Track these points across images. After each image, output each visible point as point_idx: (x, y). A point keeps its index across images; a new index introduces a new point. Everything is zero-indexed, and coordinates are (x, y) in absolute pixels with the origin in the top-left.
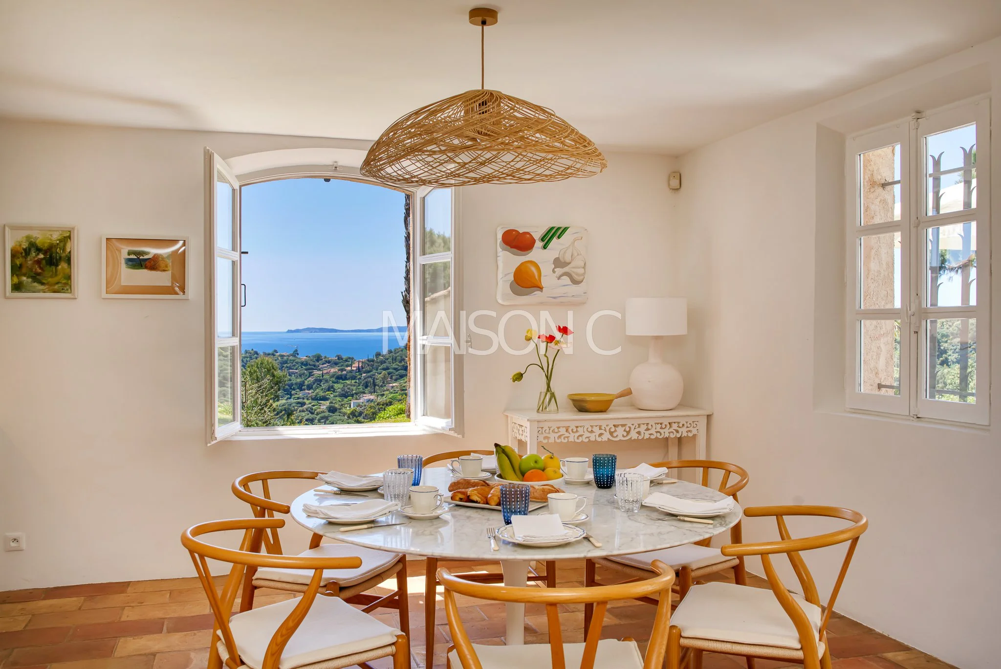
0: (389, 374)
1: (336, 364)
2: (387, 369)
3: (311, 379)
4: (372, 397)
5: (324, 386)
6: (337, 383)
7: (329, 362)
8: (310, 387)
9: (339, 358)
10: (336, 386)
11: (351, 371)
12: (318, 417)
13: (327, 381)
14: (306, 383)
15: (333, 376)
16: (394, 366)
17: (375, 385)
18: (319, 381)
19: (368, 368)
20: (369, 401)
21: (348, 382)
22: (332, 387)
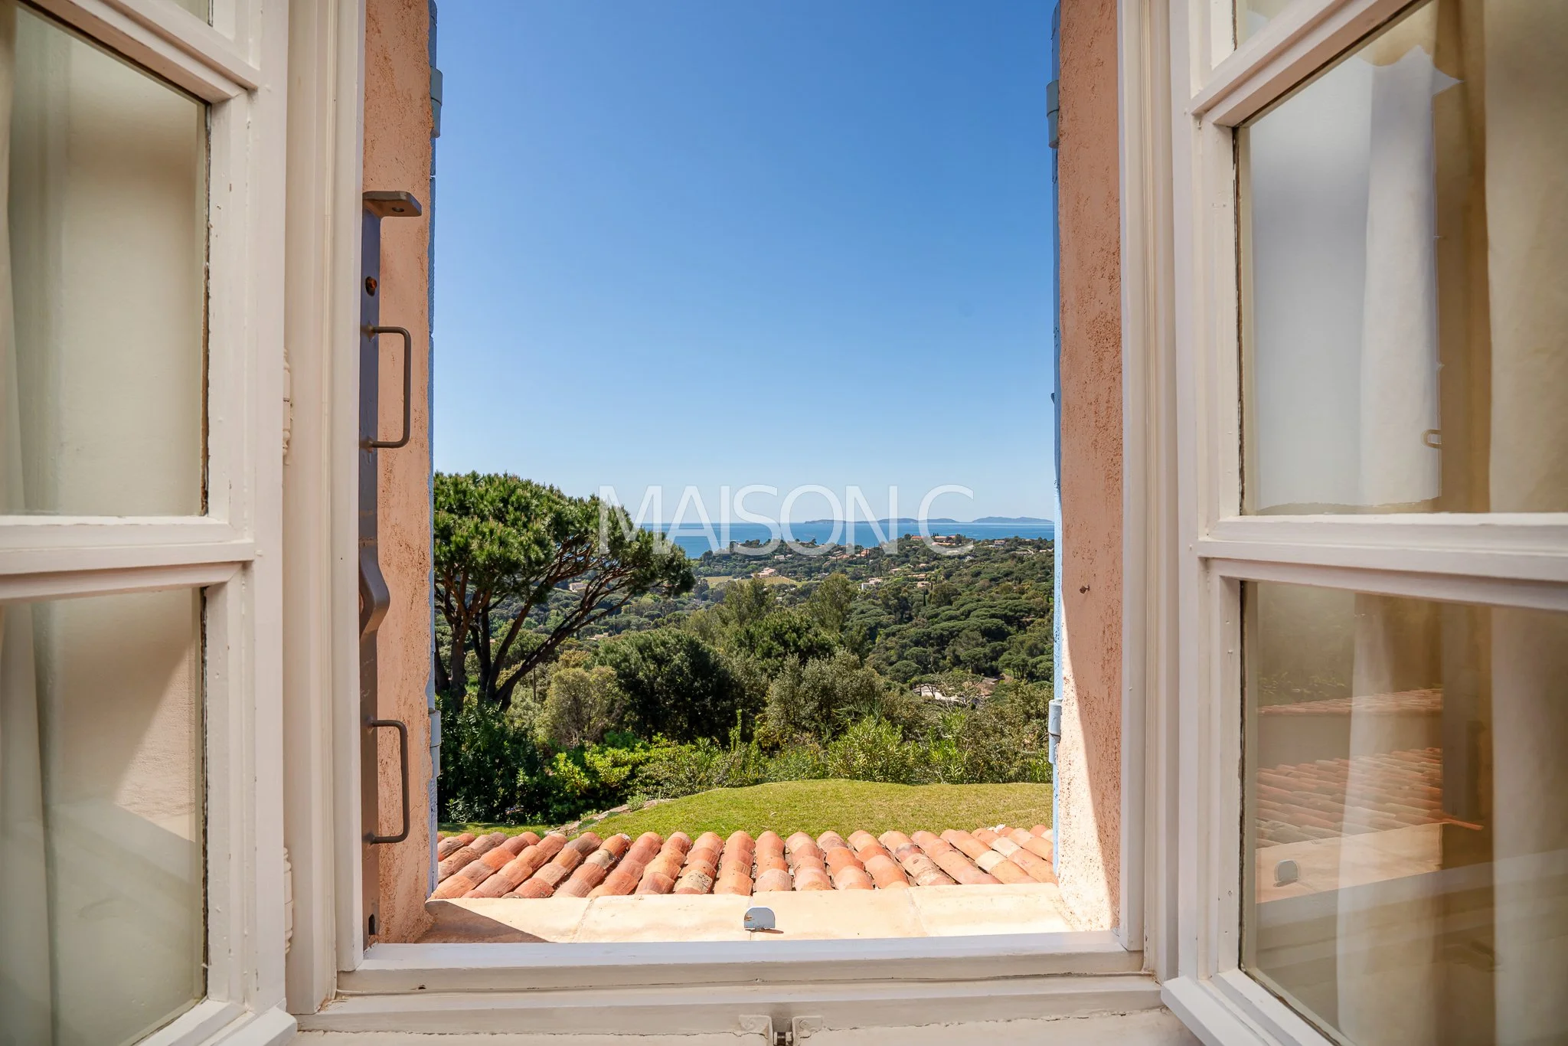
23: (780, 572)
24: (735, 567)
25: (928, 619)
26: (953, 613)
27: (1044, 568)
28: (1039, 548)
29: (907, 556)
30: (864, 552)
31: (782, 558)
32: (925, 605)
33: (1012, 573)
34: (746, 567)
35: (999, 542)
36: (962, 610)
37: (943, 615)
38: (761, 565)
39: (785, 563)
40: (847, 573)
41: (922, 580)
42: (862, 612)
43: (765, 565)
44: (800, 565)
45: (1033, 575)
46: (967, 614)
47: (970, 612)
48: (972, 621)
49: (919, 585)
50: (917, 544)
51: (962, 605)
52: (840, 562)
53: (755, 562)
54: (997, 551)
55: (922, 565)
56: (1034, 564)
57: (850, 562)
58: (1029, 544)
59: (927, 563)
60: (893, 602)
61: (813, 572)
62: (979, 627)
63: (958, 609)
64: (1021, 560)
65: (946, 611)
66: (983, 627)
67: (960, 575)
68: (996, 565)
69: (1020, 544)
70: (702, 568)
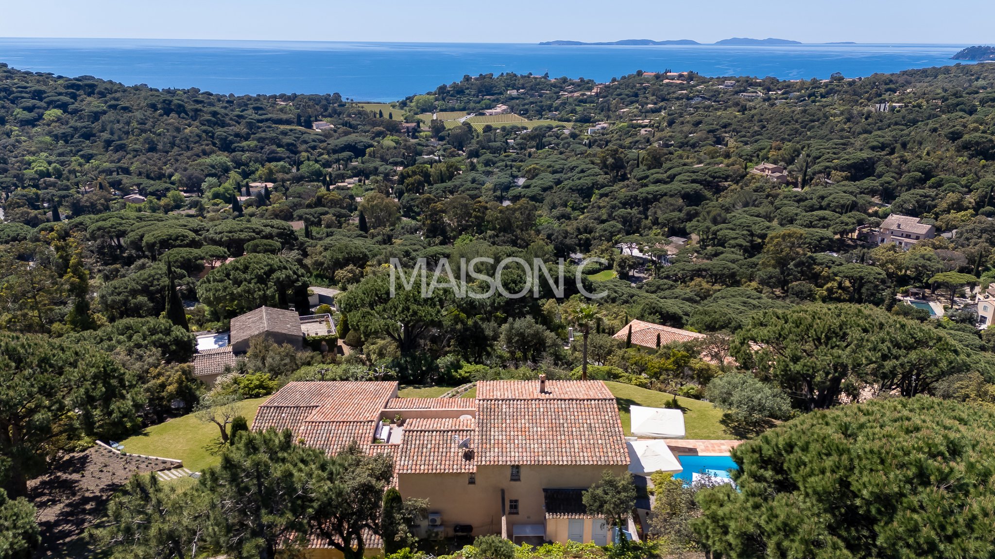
0: (622, 99)
1: (579, 86)
2: (620, 95)
3: (558, 102)
4: (605, 125)
5: (568, 108)
6: (579, 105)
7: (573, 84)
8: (556, 109)
9: (582, 80)
10: (578, 108)
11: (591, 96)
12: (562, 142)
13: (570, 104)
14: (554, 105)
15: (575, 100)
16: (627, 92)
17: (609, 110)
18: (564, 104)
19: (605, 94)
20: (603, 128)
21: (588, 105)
22: (575, 109)
23: (512, 109)
24: (469, 102)
25: (638, 180)
26: (659, 176)
27: (761, 121)
28: (769, 90)
29: (636, 95)
30: (595, 90)
31: (514, 93)
32: (638, 166)
33: (730, 124)
34: (479, 102)
35: (728, 82)
36: (669, 173)
37: (651, 178)
38: (494, 101)
39: (517, 98)
40: (576, 113)
41: (645, 126)
42: (582, 171)
43: (497, 101)
44: (532, 103)
45: (749, 128)
46: (672, 178)
47: (675, 176)
48: (675, 186)
49: (643, 131)
50: (648, 82)
51: (670, 169)
52: (570, 100)
53: (488, 97)
54: (725, 93)
55: (650, 106)
56: (753, 117)
57: (581, 101)
58: (760, 85)
59: (655, 104)
60: (610, 161)
61: (544, 110)
62: (680, 192)
63: (666, 172)
64: (743, 109)
65: (656, 174)
66: (683, 192)
67: (682, 123)
68: (719, 113)
69: (751, 85)
70: (437, 103)
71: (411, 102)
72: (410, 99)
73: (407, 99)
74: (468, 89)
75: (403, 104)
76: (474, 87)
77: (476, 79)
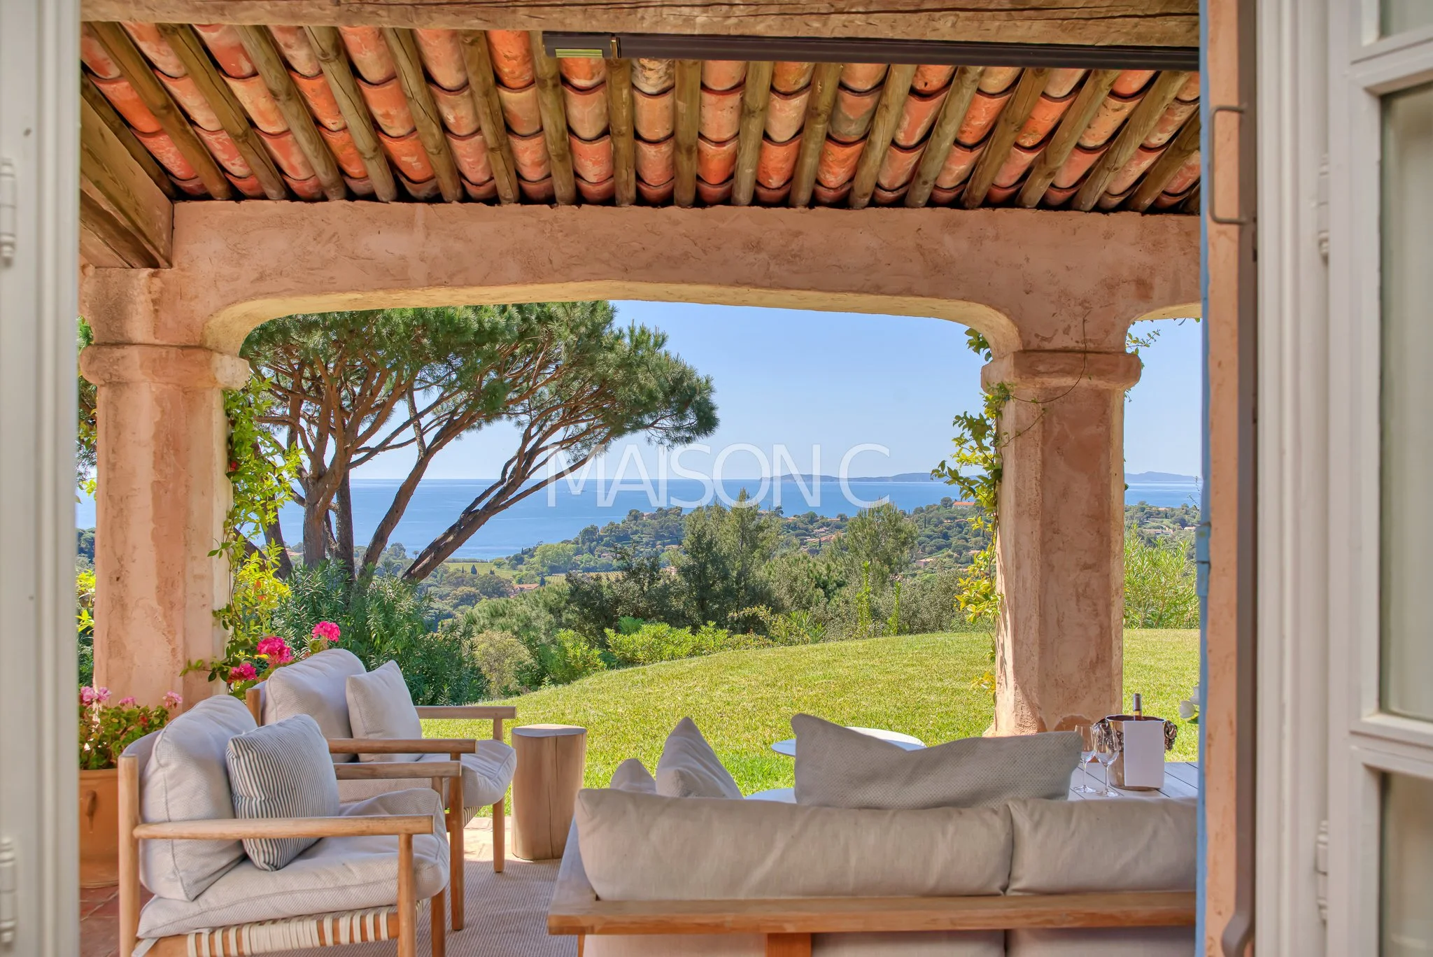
29: (946, 536)
69: (1150, 515)
70: (579, 558)
71: (532, 556)
72: (530, 552)
73: (524, 553)
74: (636, 533)
75: (518, 560)
76: (647, 530)
77: (653, 517)
